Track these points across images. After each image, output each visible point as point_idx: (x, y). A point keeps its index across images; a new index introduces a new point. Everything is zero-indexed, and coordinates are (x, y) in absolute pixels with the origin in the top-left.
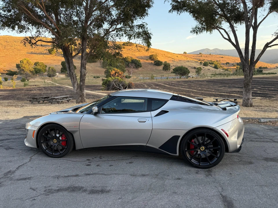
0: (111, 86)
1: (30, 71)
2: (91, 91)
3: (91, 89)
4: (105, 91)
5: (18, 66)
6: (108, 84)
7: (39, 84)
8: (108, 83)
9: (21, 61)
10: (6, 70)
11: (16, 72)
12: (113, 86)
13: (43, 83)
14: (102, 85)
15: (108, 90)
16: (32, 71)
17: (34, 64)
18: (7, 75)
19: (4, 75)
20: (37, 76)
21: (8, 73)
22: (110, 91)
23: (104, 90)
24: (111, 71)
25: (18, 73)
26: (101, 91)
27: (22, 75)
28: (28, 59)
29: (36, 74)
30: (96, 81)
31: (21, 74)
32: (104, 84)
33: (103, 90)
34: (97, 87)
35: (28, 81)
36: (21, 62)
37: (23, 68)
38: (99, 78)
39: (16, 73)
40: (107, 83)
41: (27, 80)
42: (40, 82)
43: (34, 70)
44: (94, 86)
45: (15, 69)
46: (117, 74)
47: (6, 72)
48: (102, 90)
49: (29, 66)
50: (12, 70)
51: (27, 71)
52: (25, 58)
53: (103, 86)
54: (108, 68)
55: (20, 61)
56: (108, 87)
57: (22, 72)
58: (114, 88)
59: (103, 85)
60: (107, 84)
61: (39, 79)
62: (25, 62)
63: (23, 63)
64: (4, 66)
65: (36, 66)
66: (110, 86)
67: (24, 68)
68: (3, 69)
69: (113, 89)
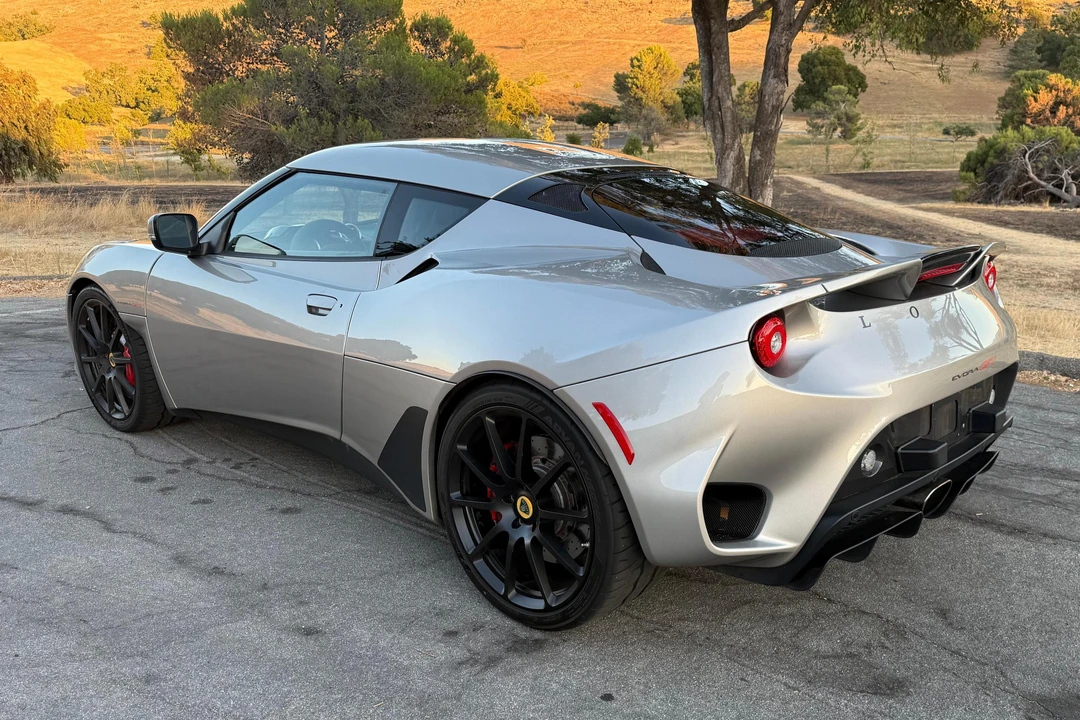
0: (1009, 177)
1: (665, 107)
2: (901, 201)
3: (902, 195)
4: (969, 206)
5: (621, 84)
6: (993, 167)
7: (690, 165)
8: (996, 161)
9: (635, 62)
10: (580, 101)
11: (612, 111)
12: (1022, 176)
13: (706, 161)
14: (962, 169)
15: (987, 201)
16: (673, 107)
17: (682, 71)
18: (579, 123)
19: (571, 123)
20: (692, 126)
21: (584, 116)
22: (998, 203)
23: (968, 200)
24: (1030, 92)
25: (619, 113)
26: (949, 205)
27: (633, 126)
28: (662, 50)
29: (687, 117)
30: (948, 153)
31: (630, 120)
32: (972, 163)
33: (962, 197)
34: (939, 182)
35: (651, 150)
36: (633, 66)
37: (640, 94)
38: (972, 133)
39: (612, 116)
40: (990, 159)
41: (645, 149)
42: (698, 155)
43: (679, 99)
44: (930, 178)
45: (611, 100)
46: (1062, 111)
47: (577, 113)
48: (957, 200)
49: (664, 84)
50: (601, 104)
51: (651, 104)
52: (651, 44)
53: (964, 179)
54: (1026, 76)
55: (632, 60)
56: (989, 181)
57: (635, 110)
58: (1027, 188)
59: (964, 174)
60: (987, 165)
61: (696, 145)
62: (648, 62)
63: (639, 67)
64: (576, 86)
65: (691, 79)
66: (1001, 176)
67: (643, 89)
68: (571, 99)
69: (1017, 198)
